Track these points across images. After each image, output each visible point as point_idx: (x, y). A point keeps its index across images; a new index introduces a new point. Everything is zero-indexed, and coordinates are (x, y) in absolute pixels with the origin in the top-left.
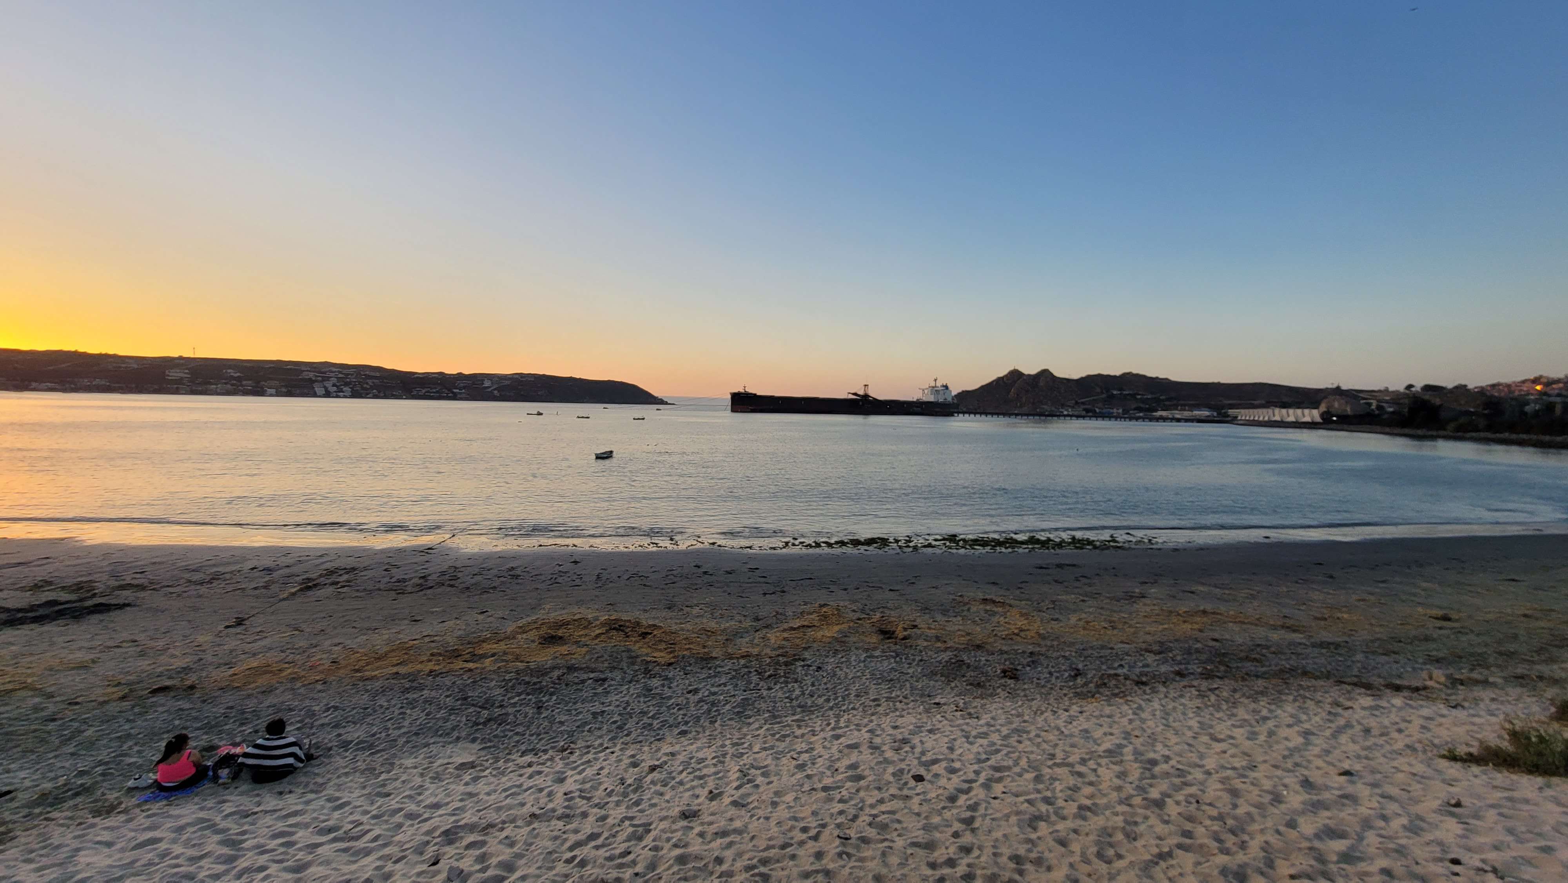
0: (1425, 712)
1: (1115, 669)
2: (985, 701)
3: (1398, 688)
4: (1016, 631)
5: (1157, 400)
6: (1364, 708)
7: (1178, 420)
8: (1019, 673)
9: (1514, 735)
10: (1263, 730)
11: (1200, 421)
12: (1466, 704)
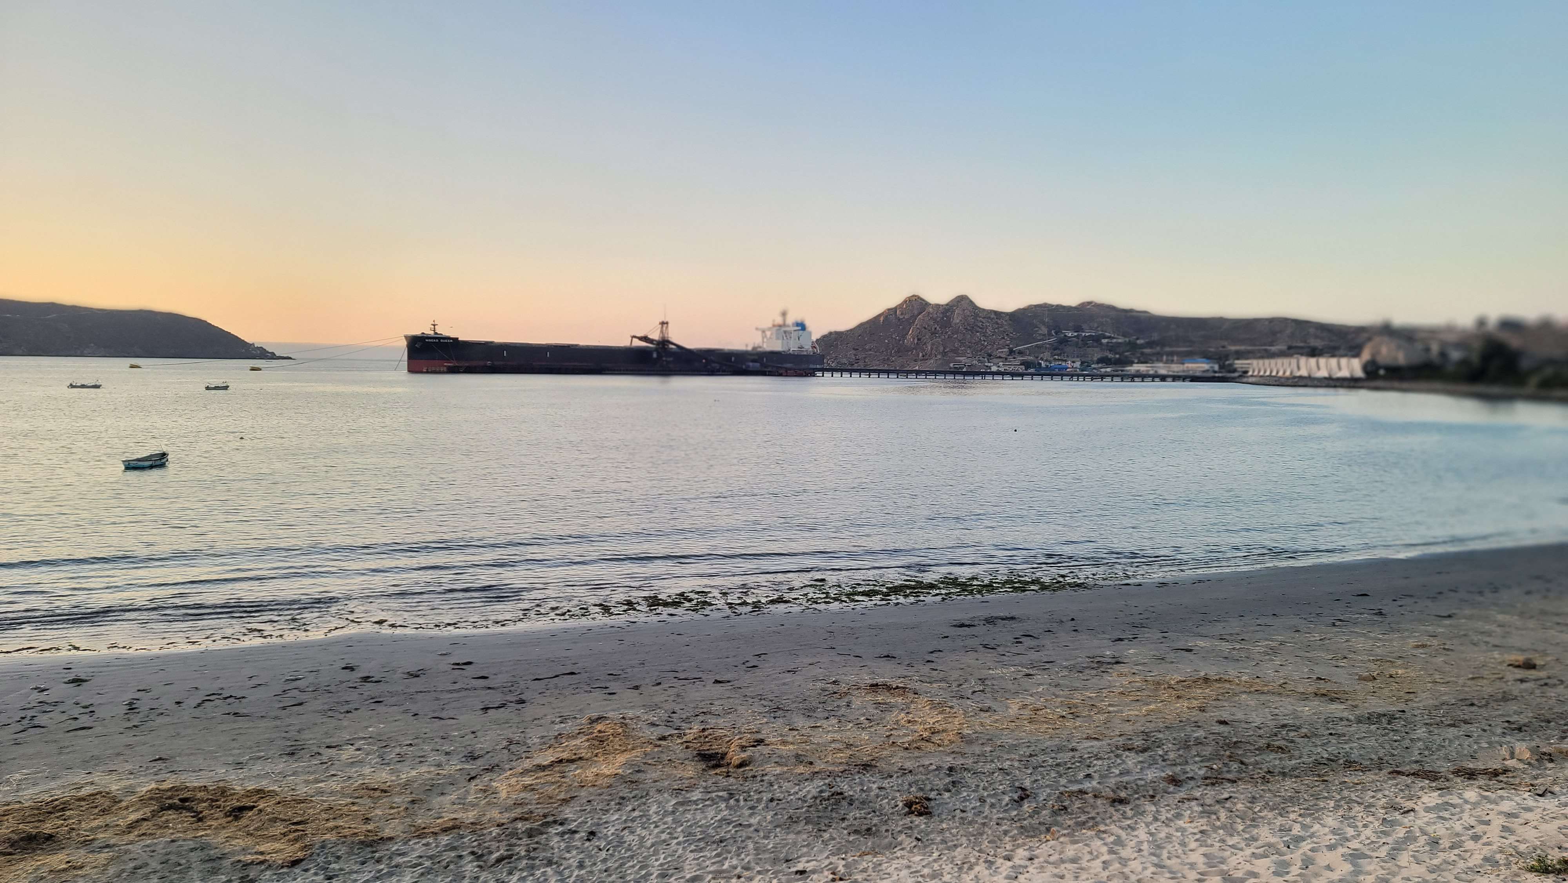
0: (1507, 806)
1: (1080, 782)
2: (880, 858)
3: (1471, 775)
4: (926, 734)
5: (1133, 346)
6: (1428, 810)
7: (1163, 378)
8: (933, 803)
10: (1296, 857)
11: (1194, 379)
12: (1556, 789)
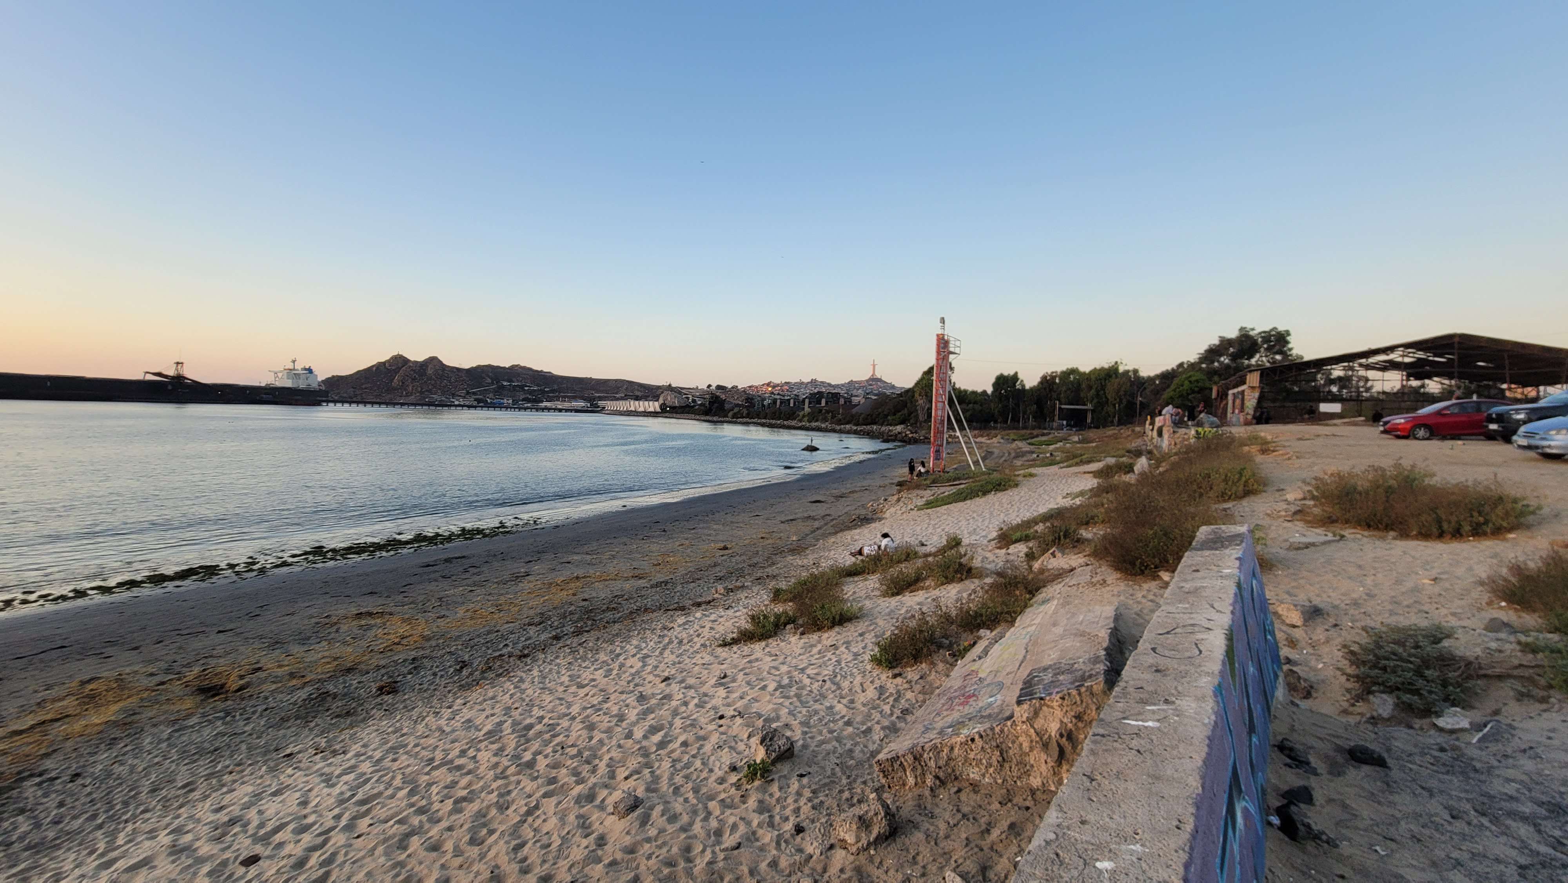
0: (714, 617)
1: (500, 650)
3: (699, 605)
4: (397, 640)
5: (543, 392)
6: (679, 626)
7: (560, 410)
8: (399, 684)
9: (753, 618)
10: (616, 666)
11: (577, 411)
